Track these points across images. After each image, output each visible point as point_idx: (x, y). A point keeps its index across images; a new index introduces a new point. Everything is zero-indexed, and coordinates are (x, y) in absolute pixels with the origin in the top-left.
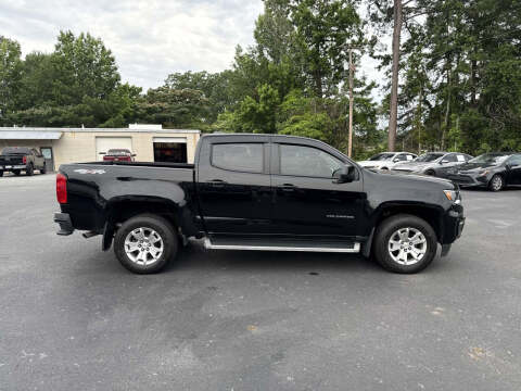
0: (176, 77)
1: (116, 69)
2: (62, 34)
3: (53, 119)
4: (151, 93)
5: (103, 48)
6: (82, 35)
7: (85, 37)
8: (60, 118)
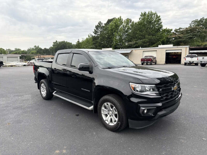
0: (196, 21)
1: (161, 23)
2: (142, 13)
3: (135, 45)
4: (176, 31)
5: (157, 15)
6: (149, 12)
7: (150, 13)
8: (137, 45)
